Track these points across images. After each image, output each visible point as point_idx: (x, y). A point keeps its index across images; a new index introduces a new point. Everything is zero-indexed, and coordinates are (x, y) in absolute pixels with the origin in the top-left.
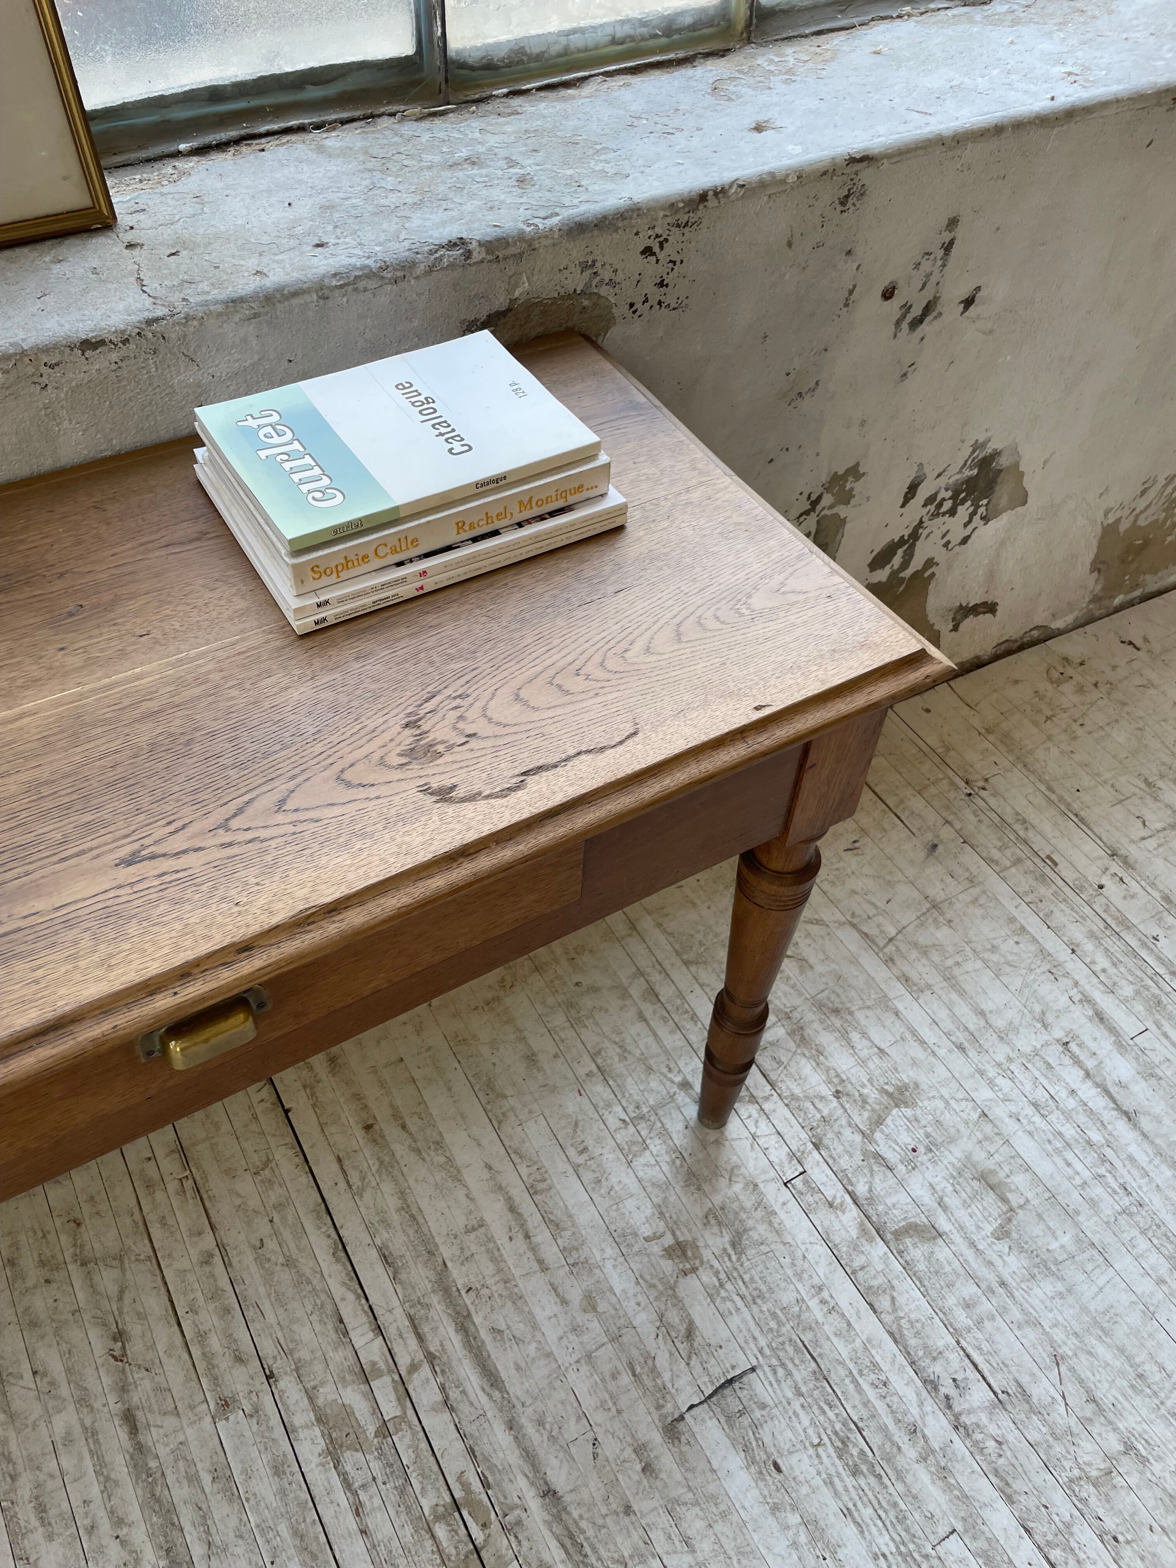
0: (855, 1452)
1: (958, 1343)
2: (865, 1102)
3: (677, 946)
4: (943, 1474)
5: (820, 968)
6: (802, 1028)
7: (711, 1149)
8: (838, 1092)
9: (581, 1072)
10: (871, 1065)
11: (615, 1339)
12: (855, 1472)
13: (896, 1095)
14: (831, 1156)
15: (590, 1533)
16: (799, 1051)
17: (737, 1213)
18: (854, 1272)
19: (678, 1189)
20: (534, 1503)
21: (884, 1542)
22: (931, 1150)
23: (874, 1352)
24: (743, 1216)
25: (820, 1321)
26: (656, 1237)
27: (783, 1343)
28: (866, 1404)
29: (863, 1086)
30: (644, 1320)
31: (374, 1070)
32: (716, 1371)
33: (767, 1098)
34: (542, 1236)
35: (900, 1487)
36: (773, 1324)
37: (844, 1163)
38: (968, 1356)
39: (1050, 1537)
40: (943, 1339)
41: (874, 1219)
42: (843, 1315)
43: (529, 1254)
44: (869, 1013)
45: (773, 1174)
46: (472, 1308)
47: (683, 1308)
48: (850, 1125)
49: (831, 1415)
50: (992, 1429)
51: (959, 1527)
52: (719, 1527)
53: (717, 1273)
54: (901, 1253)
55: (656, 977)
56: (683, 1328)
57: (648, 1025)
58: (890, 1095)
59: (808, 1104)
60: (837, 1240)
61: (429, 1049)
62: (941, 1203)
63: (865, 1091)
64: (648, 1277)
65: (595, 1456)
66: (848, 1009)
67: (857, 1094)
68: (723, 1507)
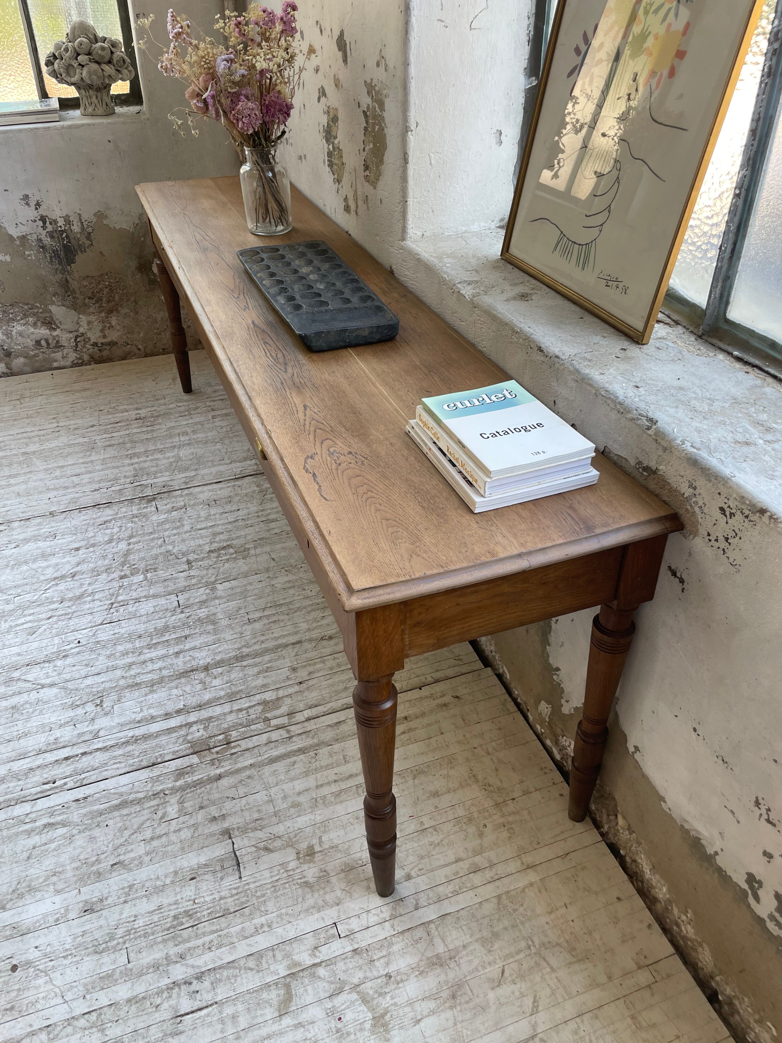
0: (184, 920)
1: (216, 1003)
2: (380, 995)
3: (513, 893)
4: (156, 966)
5: (491, 995)
6: (441, 965)
7: (365, 884)
8: (390, 977)
9: (424, 819)
10: (407, 1009)
11: (276, 814)
12: (175, 917)
13: (382, 1021)
14: (346, 958)
15: (199, 791)
16: (424, 958)
17: (324, 889)
18: (273, 950)
19: (344, 859)
20: (218, 771)
21: (140, 922)
22: (337, 1032)
23: (227, 948)
24: (321, 892)
25: (254, 921)
26: (321, 843)
27: (248, 897)
28: (204, 934)
29: (392, 998)
30: (280, 829)
31: (437, 722)
32: (245, 859)
33: (393, 926)
34: (334, 788)
35: (160, 939)
36: (259, 894)
37: (341, 965)
38: (207, 1007)
39: (103, 1016)
40: (222, 993)
41: (301, 974)
42: (252, 936)
43: (326, 781)
44: (451, 1023)
45: (343, 917)
46: (307, 754)
47: (280, 849)
48: (366, 978)
49: (205, 913)
50: (165, 1005)
51: (129, 966)
52: (179, 845)
53: (293, 870)
54: (276, 984)
55: (489, 874)
56: (271, 847)
57: (452, 863)
58: (383, 1016)
59: (384, 953)
60: (294, 945)
61: (447, 746)
62: (300, 1025)
63: (388, 998)
64: (301, 834)
65: (228, 798)
66: (455, 1007)
67: (387, 990)
68: (186, 849)
